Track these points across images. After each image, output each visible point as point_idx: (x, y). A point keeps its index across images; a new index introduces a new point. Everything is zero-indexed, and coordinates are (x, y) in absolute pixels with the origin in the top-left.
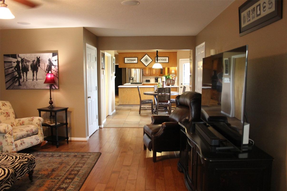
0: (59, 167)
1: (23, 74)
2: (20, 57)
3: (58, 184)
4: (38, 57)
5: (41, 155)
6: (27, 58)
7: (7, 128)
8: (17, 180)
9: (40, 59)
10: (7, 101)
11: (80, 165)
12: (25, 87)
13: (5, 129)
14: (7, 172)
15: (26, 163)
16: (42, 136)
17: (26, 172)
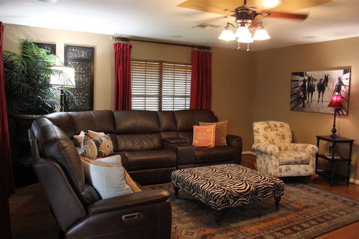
0: (315, 206)
1: (309, 94)
2: (307, 75)
3: (300, 221)
4: (327, 75)
5: (305, 189)
6: (314, 76)
7: (273, 150)
8: (258, 200)
9: (329, 77)
10: (286, 123)
11: (342, 213)
12: (309, 110)
13: (271, 150)
14: (248, 187)
15: (271, 186)
16: (314, 168)
17: (271, 196)
